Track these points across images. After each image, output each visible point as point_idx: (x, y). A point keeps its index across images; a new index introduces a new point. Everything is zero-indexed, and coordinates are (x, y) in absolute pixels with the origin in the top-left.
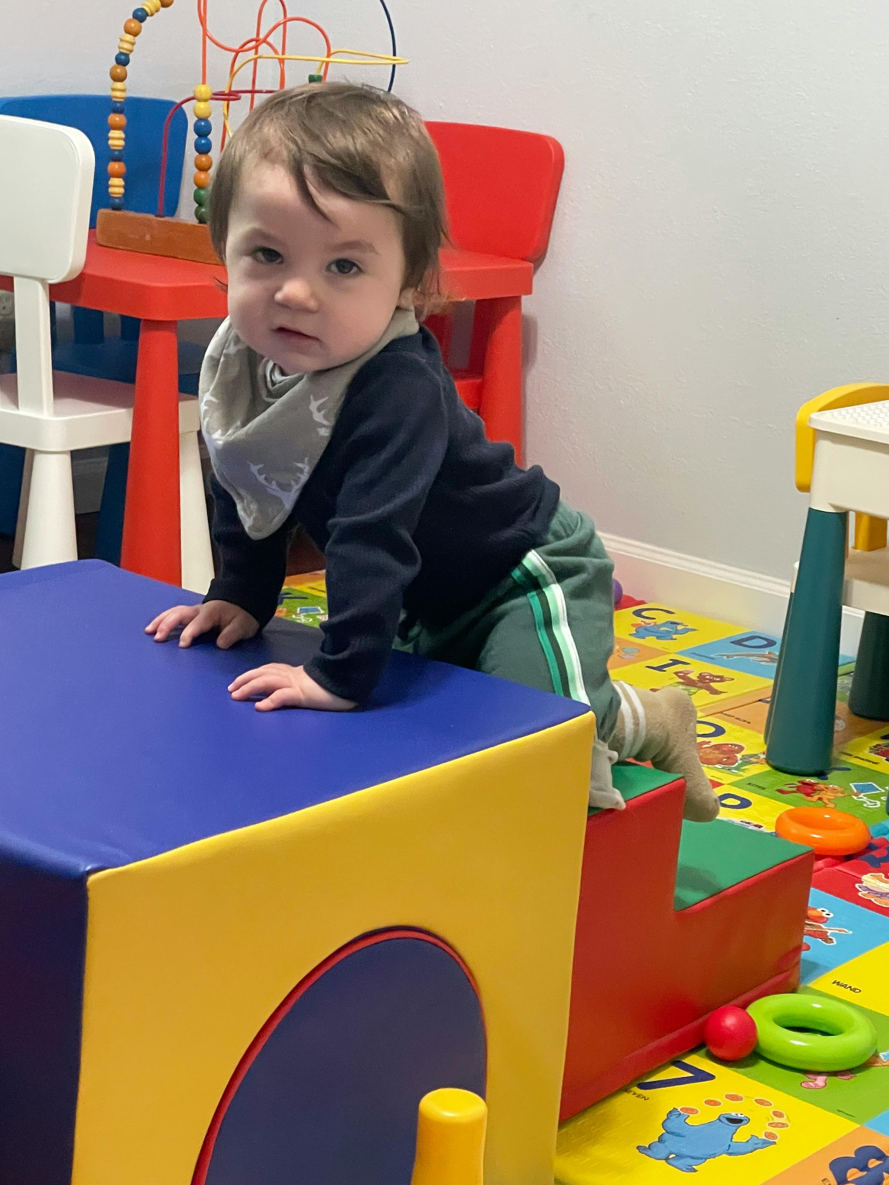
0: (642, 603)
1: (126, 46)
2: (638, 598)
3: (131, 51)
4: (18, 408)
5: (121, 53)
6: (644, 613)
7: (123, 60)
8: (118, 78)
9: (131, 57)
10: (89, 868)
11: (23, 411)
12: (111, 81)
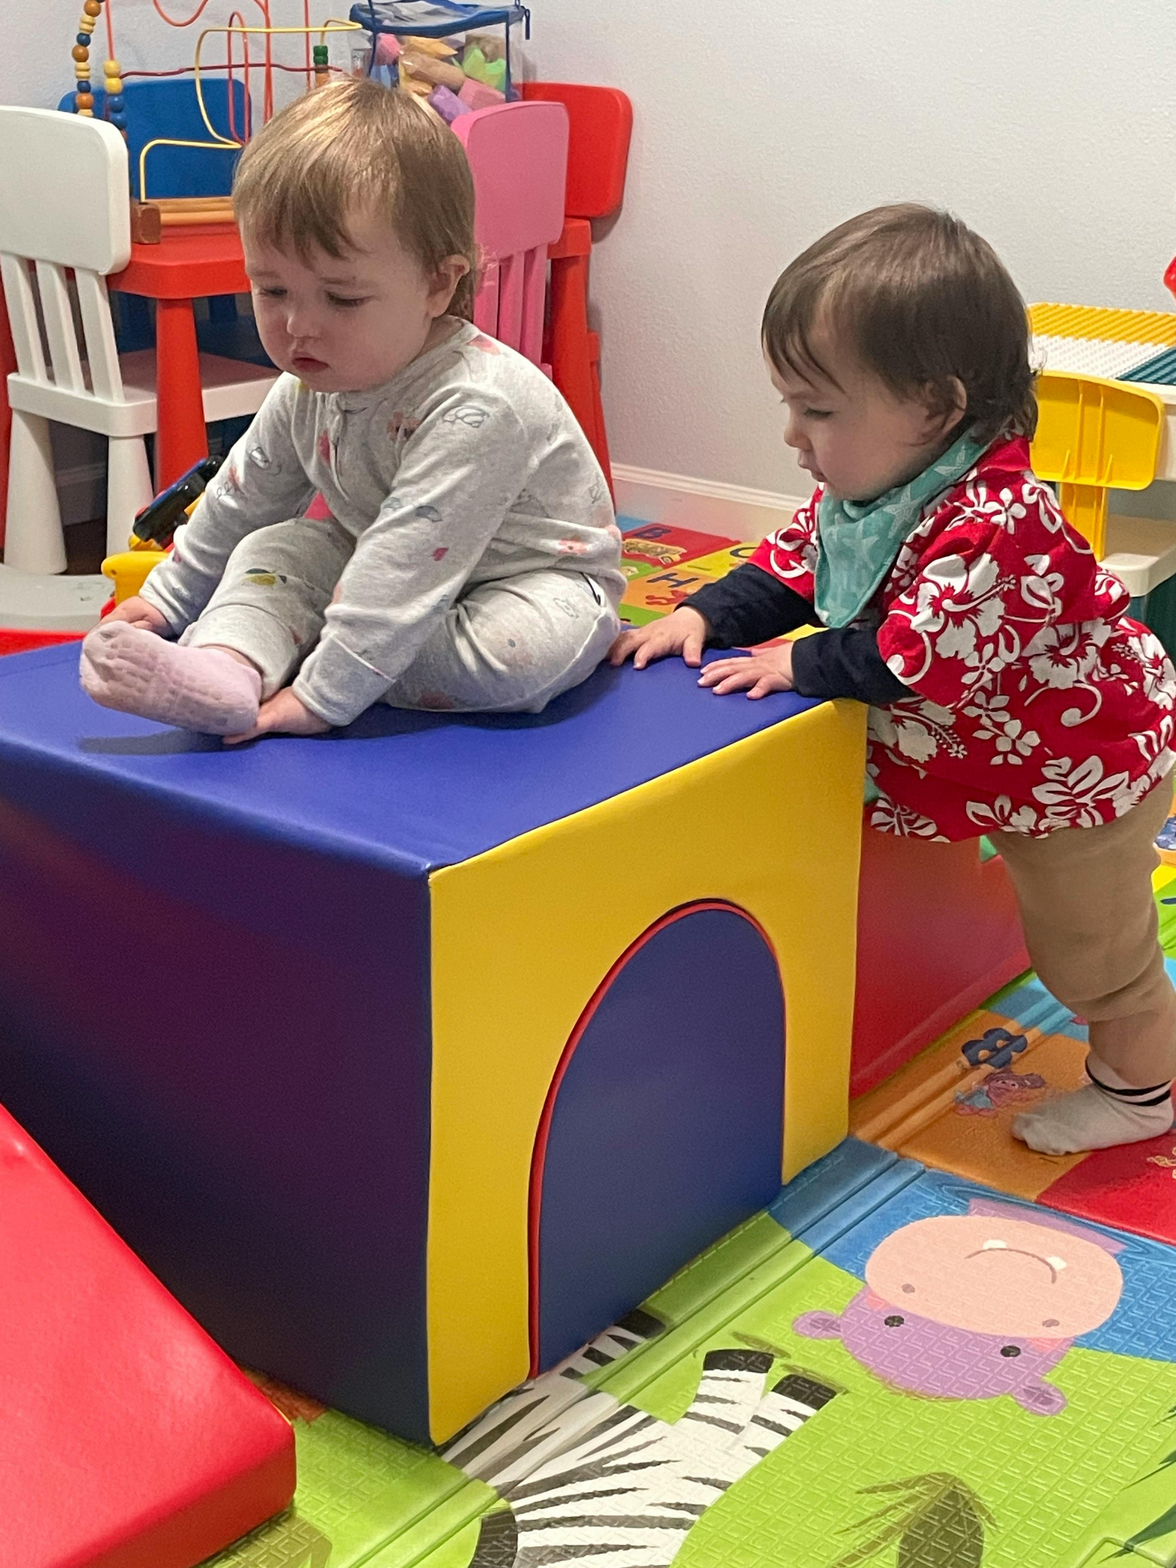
0: (738, 542)
1: (86, 26)
2: (733, 539)
3: (92, 31)
4: (93, 393)
5: (81, 34)
6: (740, 553)
7: (84, 40)
8: (83, 58)
9: (92, 36)
10: (428, 866)
11: (98, 399)
12: (74, 62)
